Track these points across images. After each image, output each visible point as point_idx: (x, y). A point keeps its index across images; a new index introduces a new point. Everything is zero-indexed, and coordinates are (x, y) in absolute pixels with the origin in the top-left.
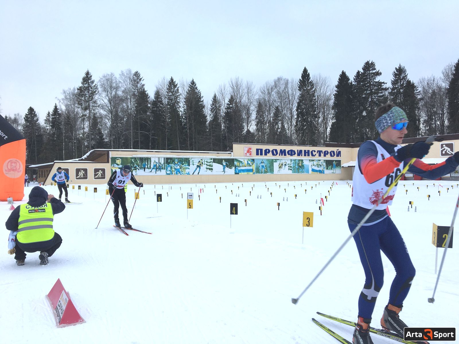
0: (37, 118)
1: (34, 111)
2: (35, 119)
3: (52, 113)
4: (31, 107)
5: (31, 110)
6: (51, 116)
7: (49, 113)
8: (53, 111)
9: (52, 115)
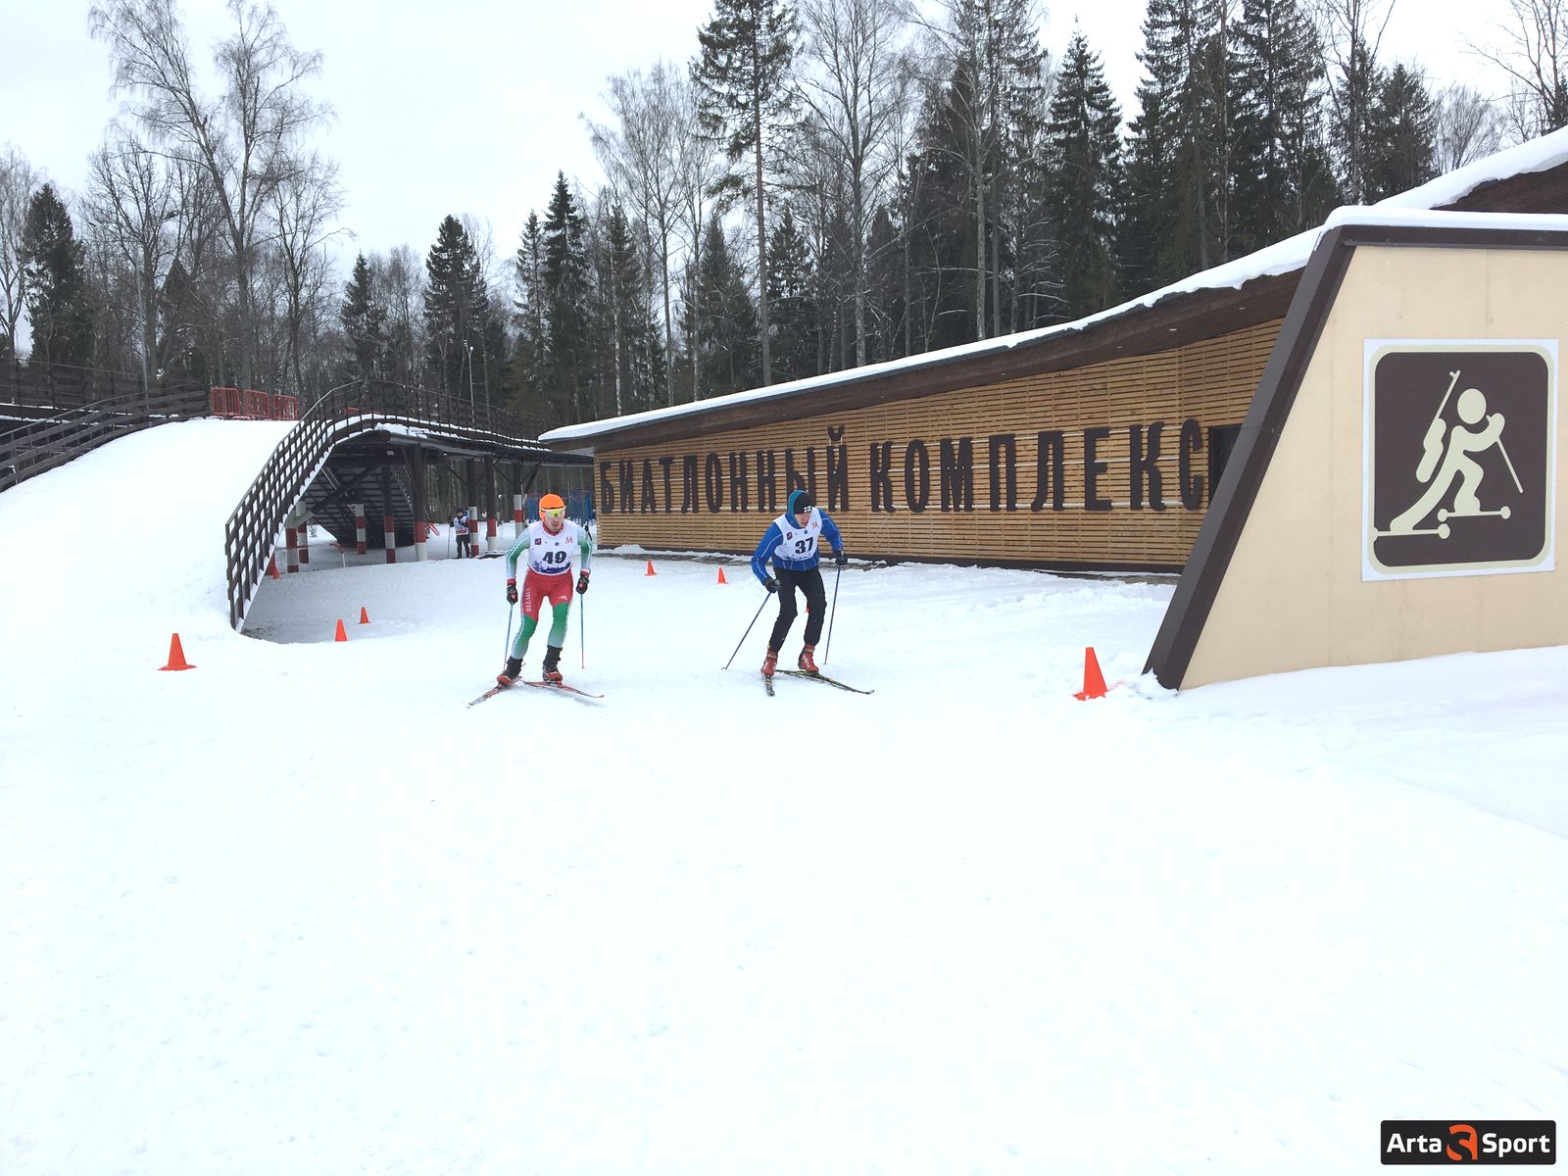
0: (474, 262)
1: (461, 234)
2: (467, 267)
3: (548, 220)
4: (449, 219)
5: (451, 229)
6: (542, 231)
7: (533, 219)
8: (551, 208)
9: (548, 227)
